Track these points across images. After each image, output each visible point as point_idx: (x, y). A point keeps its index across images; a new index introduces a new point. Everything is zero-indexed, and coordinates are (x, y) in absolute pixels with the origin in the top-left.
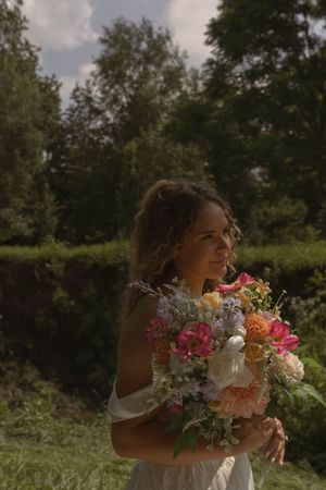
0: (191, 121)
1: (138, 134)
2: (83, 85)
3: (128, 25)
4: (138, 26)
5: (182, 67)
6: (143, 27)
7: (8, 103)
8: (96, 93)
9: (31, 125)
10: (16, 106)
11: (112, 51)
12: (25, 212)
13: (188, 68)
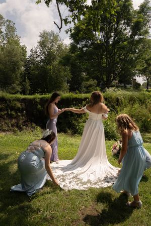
0: (66, 60)
1: (51, 62)
2: (34, 49)
3: (47, 32)
5: (62, 44)
6: (51, 33)
8: (38, 51)
9: (20, 61)
10: (15, 55)
11: (43, 39)
12: (19, 85)
13: (64, 44)
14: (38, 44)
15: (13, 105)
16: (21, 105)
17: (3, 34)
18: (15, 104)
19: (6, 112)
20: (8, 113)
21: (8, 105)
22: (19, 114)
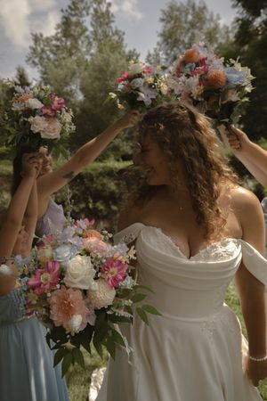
2: (152, 52)
3: (178, 5)
4: (185, 4)
5: (216, 27)
6: (188, 5)
7: (108, 73)
8: (162, 56)
10: (113, 74)
11: (169, 26)
12: (127, 139)
13: (221, 26)
14: (159, 39)
15: (99, 187)
16: (118, 185)
17: (87, 33)
18: (103, 185)
19: (83, 205)
20: (88, 207)
21: (88, 189)
22: (114, 208)
